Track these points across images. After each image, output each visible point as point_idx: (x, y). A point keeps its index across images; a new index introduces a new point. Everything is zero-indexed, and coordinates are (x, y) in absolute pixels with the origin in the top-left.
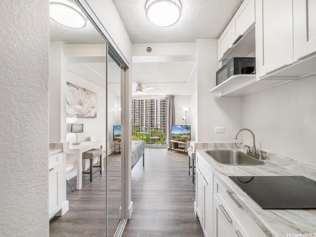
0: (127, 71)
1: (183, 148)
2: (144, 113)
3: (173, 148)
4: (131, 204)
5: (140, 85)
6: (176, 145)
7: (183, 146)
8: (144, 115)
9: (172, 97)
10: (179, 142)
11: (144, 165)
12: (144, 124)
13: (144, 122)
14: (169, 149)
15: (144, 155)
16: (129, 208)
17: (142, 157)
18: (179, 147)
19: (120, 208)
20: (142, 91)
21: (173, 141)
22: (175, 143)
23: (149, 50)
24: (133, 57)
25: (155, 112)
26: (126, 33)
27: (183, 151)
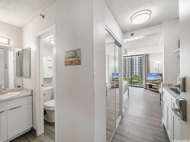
0: (121, 47)
1: (156, 89)
2: (127, 66)
3: (148, 88)
4: (123, 110)
5: (126, 51)
6: (151, 86)
7: (156, 87)
8: (127, 67)
9: (147, 55)
10: (153, 84)
11: (128, 95)
12: (127, 72)
13: (127, 71)
14: (145, 88)
15: (128, 89)
16: (123, 111)
17: (127, 90)
18: (153, 87)
19: (119, 110)
20: (127, 54)
21: (148, 83)
22: (150, 85)
23: (132, 34)
24: (124, 40)
25: (135, 65)
26: (121, 31)
27: (156, 90)
